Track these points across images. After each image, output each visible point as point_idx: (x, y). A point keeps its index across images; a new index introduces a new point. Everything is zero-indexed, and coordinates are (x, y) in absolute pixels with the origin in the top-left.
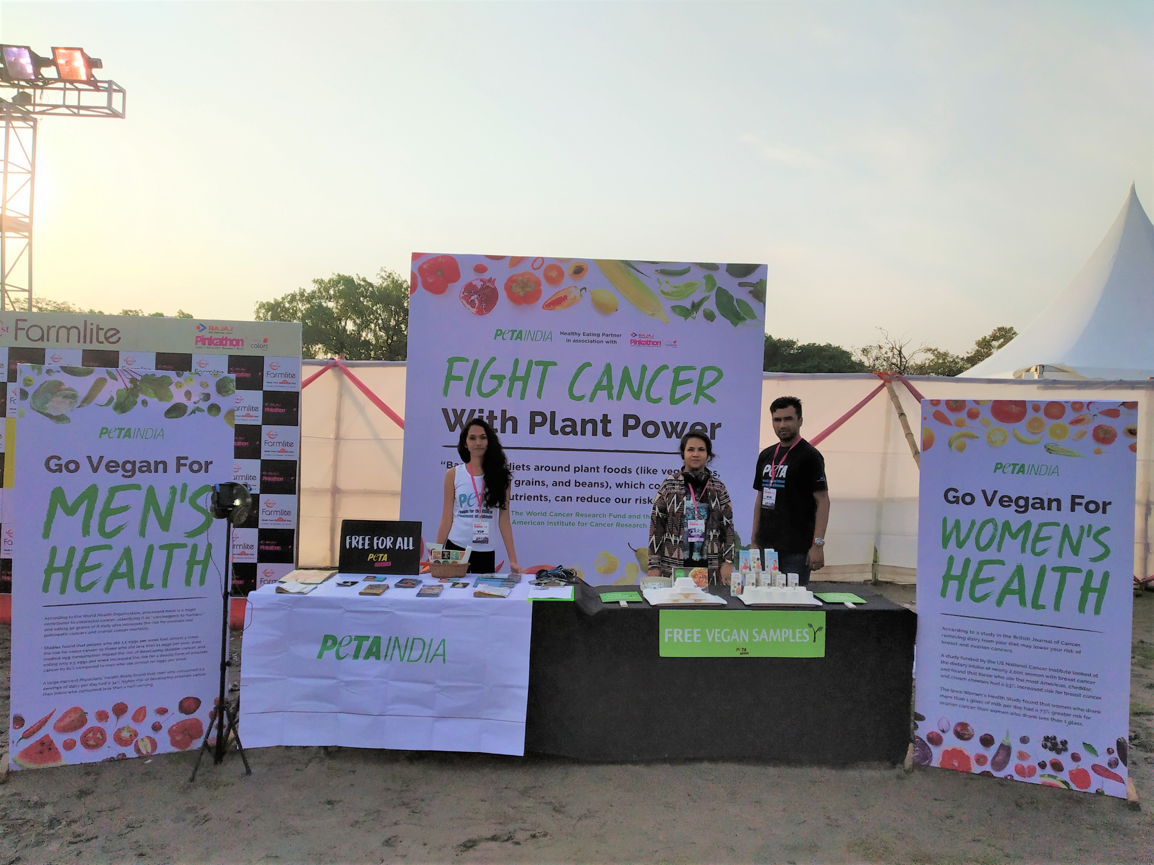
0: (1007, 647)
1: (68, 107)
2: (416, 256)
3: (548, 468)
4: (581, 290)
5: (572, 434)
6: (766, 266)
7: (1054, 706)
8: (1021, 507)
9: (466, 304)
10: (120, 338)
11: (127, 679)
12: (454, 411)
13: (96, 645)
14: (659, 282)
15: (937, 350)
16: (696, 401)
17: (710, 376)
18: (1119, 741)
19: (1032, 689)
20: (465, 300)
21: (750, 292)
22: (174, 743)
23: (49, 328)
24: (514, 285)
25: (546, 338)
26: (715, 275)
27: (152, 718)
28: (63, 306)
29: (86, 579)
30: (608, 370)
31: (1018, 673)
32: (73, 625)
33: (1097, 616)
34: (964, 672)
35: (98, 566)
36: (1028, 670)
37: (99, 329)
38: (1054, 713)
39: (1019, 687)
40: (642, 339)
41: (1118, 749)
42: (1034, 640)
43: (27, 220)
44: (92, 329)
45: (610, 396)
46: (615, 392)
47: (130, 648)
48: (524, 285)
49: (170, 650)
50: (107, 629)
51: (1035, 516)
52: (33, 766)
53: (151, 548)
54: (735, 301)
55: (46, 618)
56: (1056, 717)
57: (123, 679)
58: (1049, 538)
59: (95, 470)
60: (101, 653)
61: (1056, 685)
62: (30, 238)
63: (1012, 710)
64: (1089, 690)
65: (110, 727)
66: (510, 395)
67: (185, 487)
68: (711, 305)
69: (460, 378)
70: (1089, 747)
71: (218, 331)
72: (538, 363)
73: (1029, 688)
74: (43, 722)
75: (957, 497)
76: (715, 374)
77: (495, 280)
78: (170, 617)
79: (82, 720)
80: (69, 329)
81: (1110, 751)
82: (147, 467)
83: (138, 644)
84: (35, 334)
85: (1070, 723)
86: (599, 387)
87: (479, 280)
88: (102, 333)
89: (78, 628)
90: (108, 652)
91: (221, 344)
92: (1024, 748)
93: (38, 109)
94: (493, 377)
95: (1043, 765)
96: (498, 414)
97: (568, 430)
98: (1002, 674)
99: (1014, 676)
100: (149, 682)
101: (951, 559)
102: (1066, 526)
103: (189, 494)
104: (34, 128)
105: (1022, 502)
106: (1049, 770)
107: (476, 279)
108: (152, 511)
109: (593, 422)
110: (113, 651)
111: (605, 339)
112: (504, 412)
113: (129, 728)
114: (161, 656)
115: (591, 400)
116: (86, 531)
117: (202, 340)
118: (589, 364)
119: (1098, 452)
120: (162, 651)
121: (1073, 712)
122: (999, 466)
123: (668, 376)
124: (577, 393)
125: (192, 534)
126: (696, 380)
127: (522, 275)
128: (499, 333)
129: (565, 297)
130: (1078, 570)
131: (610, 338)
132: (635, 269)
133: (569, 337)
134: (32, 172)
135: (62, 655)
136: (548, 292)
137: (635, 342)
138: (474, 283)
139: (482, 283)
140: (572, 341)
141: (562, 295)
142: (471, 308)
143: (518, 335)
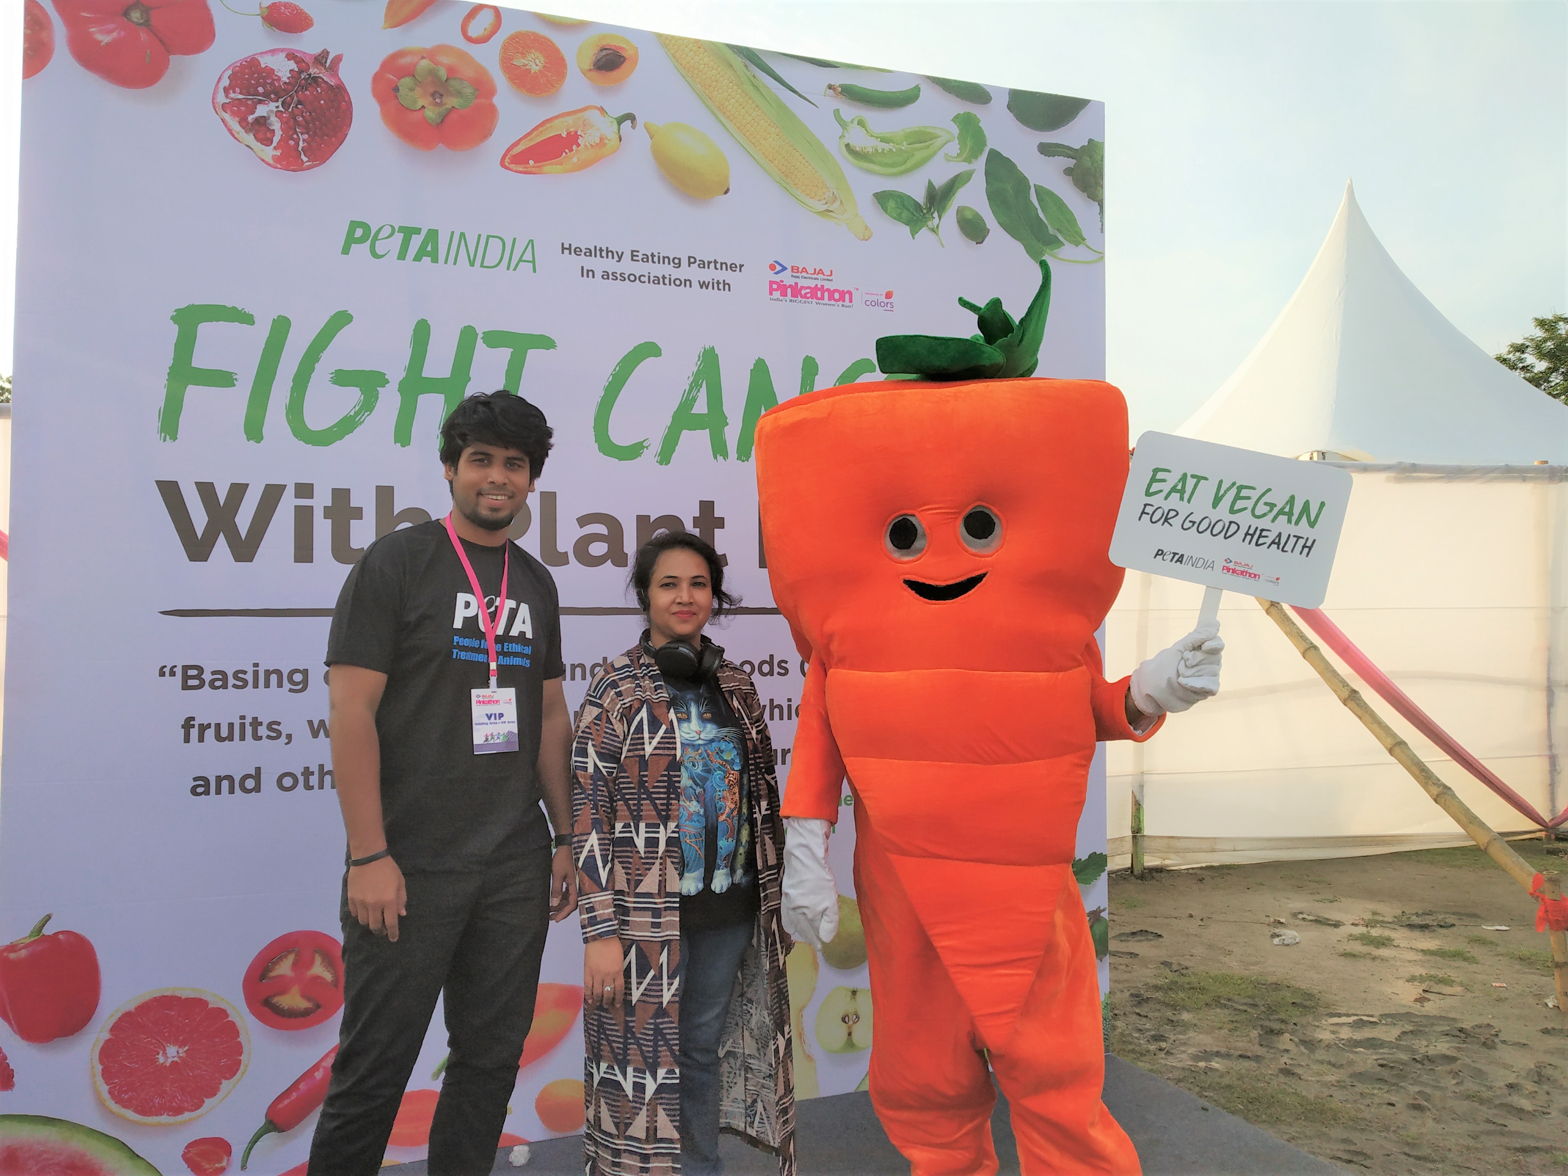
6: (1101, 105)
12: (205, 489)
14: (843, 124)
20: (234, 114)
21: (1068, 171)
24: (406, 82)
25: (515, 259)
26: (984, 117)
30: (709, 369)
40: (801, 282)
45: (719, 449)
46: (731, 436)
54: (1033, 190)
66: (402, 437)
68: (975, 198)
69: (224, 379)
86: (683, 419)
87: (282, 55)
94: (342, 378)
97: (598, 548)
107: (273, 52)
112: (384, 494)
115: (665, 458)
118: (650, 350)
124: (619, 436)
128: (359, 233)
129: (572, 138)
131: (709, 275)
132: (774, 77)
133: (590, 263)
137: (782, 288)
138: (266, 61)
139: (292, 65)
140: (599, 274)
141: (560, 129)
142: (256, 145)
143: (424, 245)
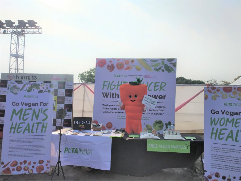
0: (229, 152)
1: (31, 32)
2: (97, 59)
4: (133, 66)
6: (176, 59)
8: (232, 115)
10: (37, 78)
12: (105, 93)
13: (20, 146)
15: (224, 81)
16: (160, 90)
17: (163, 84)
21: (173, 65)
22: (37, 171)
23: (23, 76)
24: (118, 65)
25: (125, 76)
26: (164, 61)
27: (32, 164)
29: (19, 130)
32: (16, 141)
34: (217, 159)
35: (22, 127)
36: (235, 158)
37: (32, 76)
39: (232, 163)
40: (147, 76)
42: (236, 150)
43: (23, 55)
47: (28, 147)
48: (120, 65)
49: (37, 148)
50: (23, 142)
51: (235, 117)
52: (5, 174)
53: (34, 123)
55: (10, 139)
57: (26, 154)
58: (239, 123)
59: (22, 105)
60: (21, 148)
62: (23, 59)
63: (231, 169)
65: (23, 166)
67: (42, 109)
68: (163, 68)
72: (123, 82)
74: (8, 164)
75: (214, 112)
76: (164, 84)
78: (37, 140)
79: (17, 164)
80: (27, 77)
82: (34, 104)
83: (30, 146)
88: (33, 77)
90: (23, 148)
93: (25, 33)
94: (113, 85)
96: (114, 93)
98: (228, 159)
99: (231, 160)
100: (32, 156)
101: (213, 128)
103: (43, 111)
104: (25, 37)
105: (232, 113)
107: (110, 64)
108: (34, 115)
111: (139, 76)
113: (27, 166)
116: (20, 119)
120: (35, 148)
122: (225, 104)
123: (153, 85)
125: (43, 120)
126: (160, 85)
132: (146, 61)
133: (131, 76)
134: (24, 46)
135: (13, 148)
143: (119, 76)
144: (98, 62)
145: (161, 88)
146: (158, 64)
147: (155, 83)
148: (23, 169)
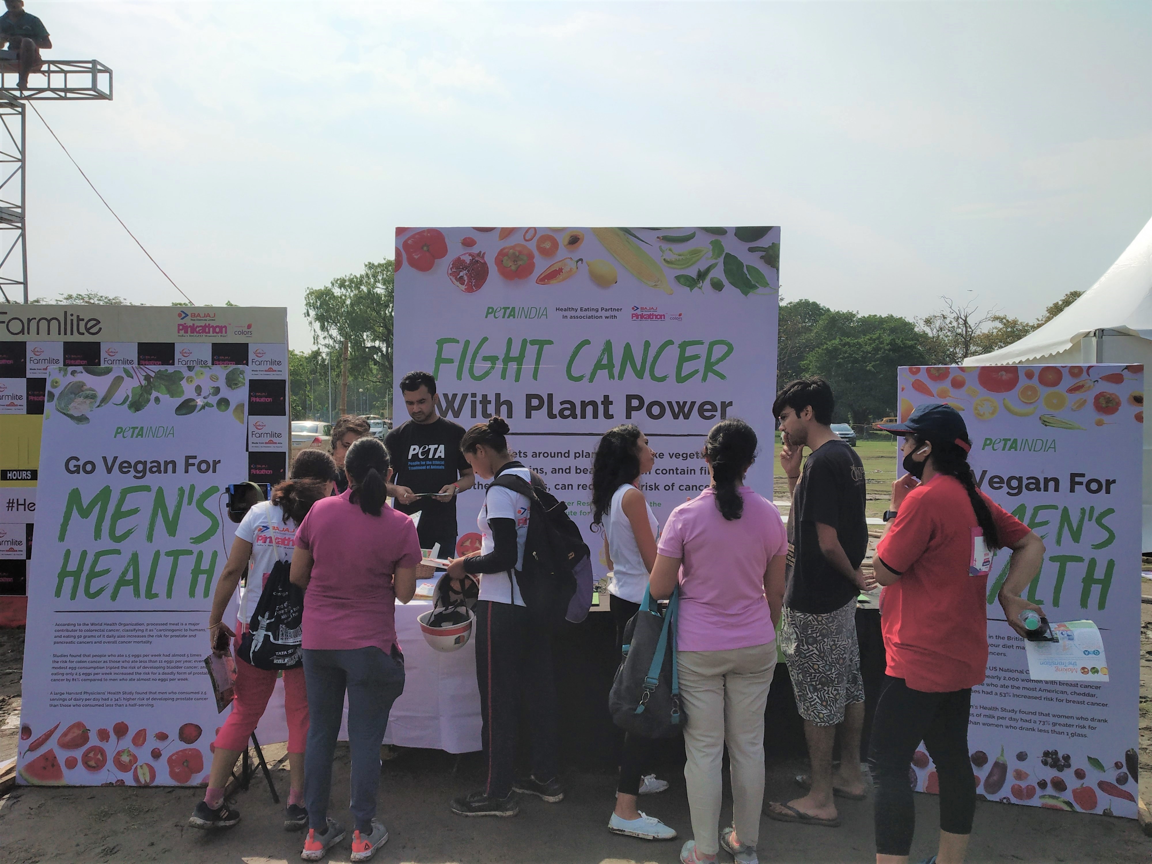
0: (1001, 650)
1: (54, 90)
2: (400, 231)
3: (546, 455)
4: (577, 262)
5: (571, 417)
6: (778, 229)
7: (1054, 716)
8: (1013, 488)
9: (454, 280)
10: (100, 329)
11: (129, 696)
12: (446, 395)
13: (100, 656)
14: (661, 250)
15: (1005, 318)
16: (704, 379)
17: (719, 351)
18: (1129, 753)
19: (1030, 697)
20: (453, 276)
21: (762, 257)
22: (173, 775)
23: (29, 320)
24: (505, 258)
25: (540, 315)
26: (723, 240)
27: (152, 743)
28: (114, 301)
29: (95, 585)
30: (608, 347)
31: (1013, 679)
32: (80, 634)
33: (1102, 611)
35: (107, 571)
37: (79, 320)
38: (1054, 724)
39: (1014, 695)
40: (644, 313)
41: (1127, 764)
43: (19, 210)
44: (72, 320)
45: (611, 376)
46: (616, 371)
47: (132, 662)
48: (515, 259)
49: (172, 668)
50: (112, 639)
51: (1030, 498)
52: (36, 782)
53: (157, 554)
54: (745, 267)
55: (56, 625)
56: (1057, 728)
57: (125, 696)
58: (1046, 523)
59: (109, 470)
60: (105, 665)
61: (1056, 692)
62: (23, 228)
63: (1007, 723)
64: (1093, 696)
65: (111, 748)
66: (503, 377)
67: (193, 488)
68: (718, 273)
69: (451, 361)
70: (1095, 762)
71: (200, 319)
72: (533, 342)
73: (1025, 697)
74: (48, 736)
76: (725, 348)
77: (484, 254)
78: (173, 631)
79: (84, 738)
80: (49, 321)
81: (1118, 766)
82: (158, 468)
83: (141, 659)
84: (16, 326)
85: (1073, 735)
86: (599, 366)
87: (467, 255)
88: (82, 324)
89: (85, 637)
90: (112, 665)
91: (204, 331)
92: (1022, 766)
94: (485, 358)
95: (1043, 785)
96: (492, 398)
97: (567, 413)
98: (995, 681)
99: (1009, 683)
100: (151, 702)
102: (1065, 510)
103: (196, 496)
104: (23, 114)
105: (1014, 483)
106: (1050, 790)
107: (465, 254)
108: (160, 514)
109: (594, 404)
110: (117, 665)
111: (604, 314)
112: (498, 396)
113: (129, 751)
114: (163, 674)
115: (591, 380)
116: (98, 535)
117: (184, 328)
118: (587, 342)
119: (1099, 423)
120: (164, 668)
121: (1076, 722)
123: (672, 353)
124: (575, 373)
125: (198, 540)
126: (704, 354)
127: (513, 247)
128: (491, 311)
129: (560, 270)
130: (1080, 559)
131: (608, 314)
132: (636, 237)
133: (566, 313)
134: (23, 161)
135: (69, 665)
136: (541, 265)
137: (637, 316)
138: (462, 258)
139: (471, 258)
140: (569, 317)
141: (556, 267)
142: (460, 285)
143: (511, 312)
144: (405, 245)
145: (709, 367)
146: (695, 252)
147: (680, 346)
148: (110, 763)
